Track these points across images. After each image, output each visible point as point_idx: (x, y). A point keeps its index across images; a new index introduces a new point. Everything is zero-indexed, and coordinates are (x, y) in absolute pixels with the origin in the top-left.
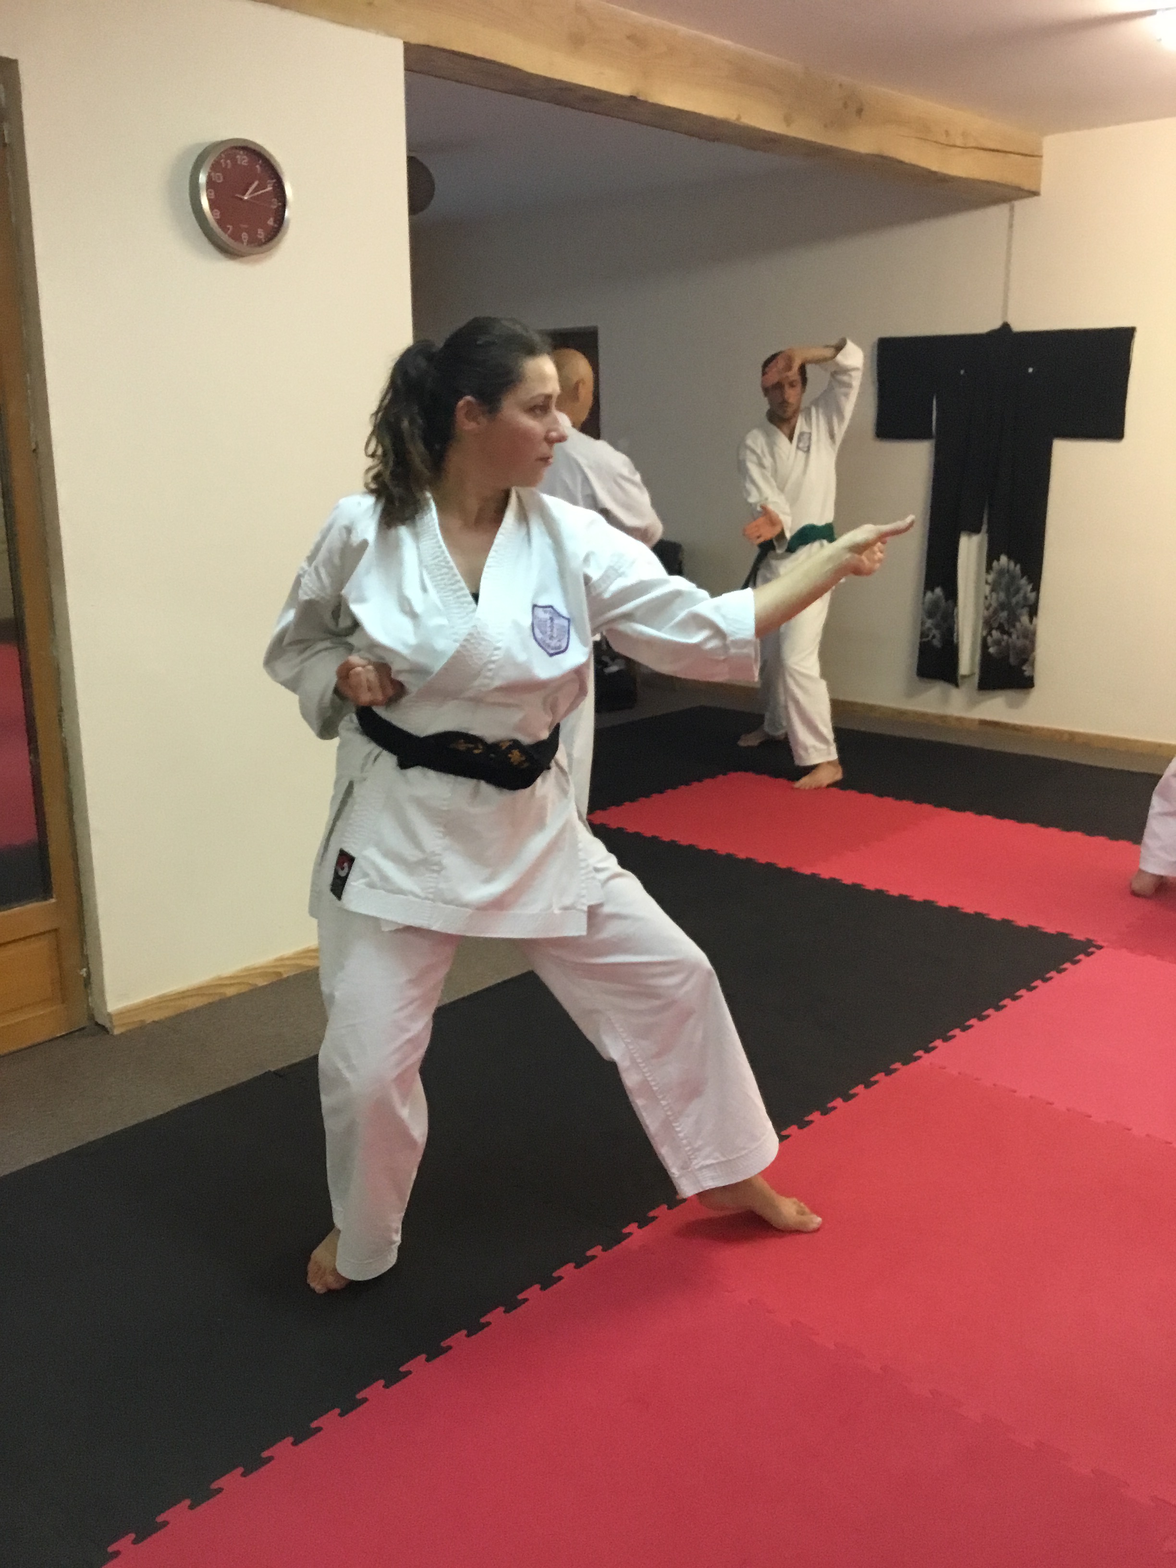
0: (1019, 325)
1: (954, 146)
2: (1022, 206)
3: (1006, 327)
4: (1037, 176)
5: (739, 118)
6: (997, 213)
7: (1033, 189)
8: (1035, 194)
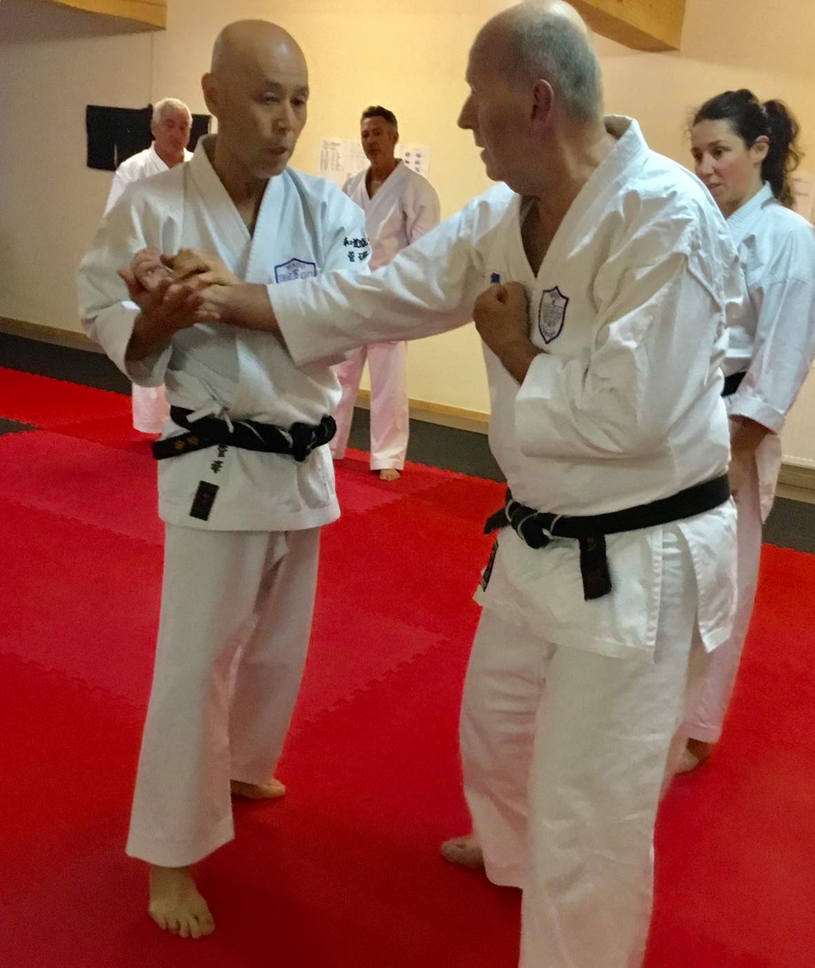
4: (163, 18)
6: (144, 38)
7: (160, 25)
8: (163, 28)
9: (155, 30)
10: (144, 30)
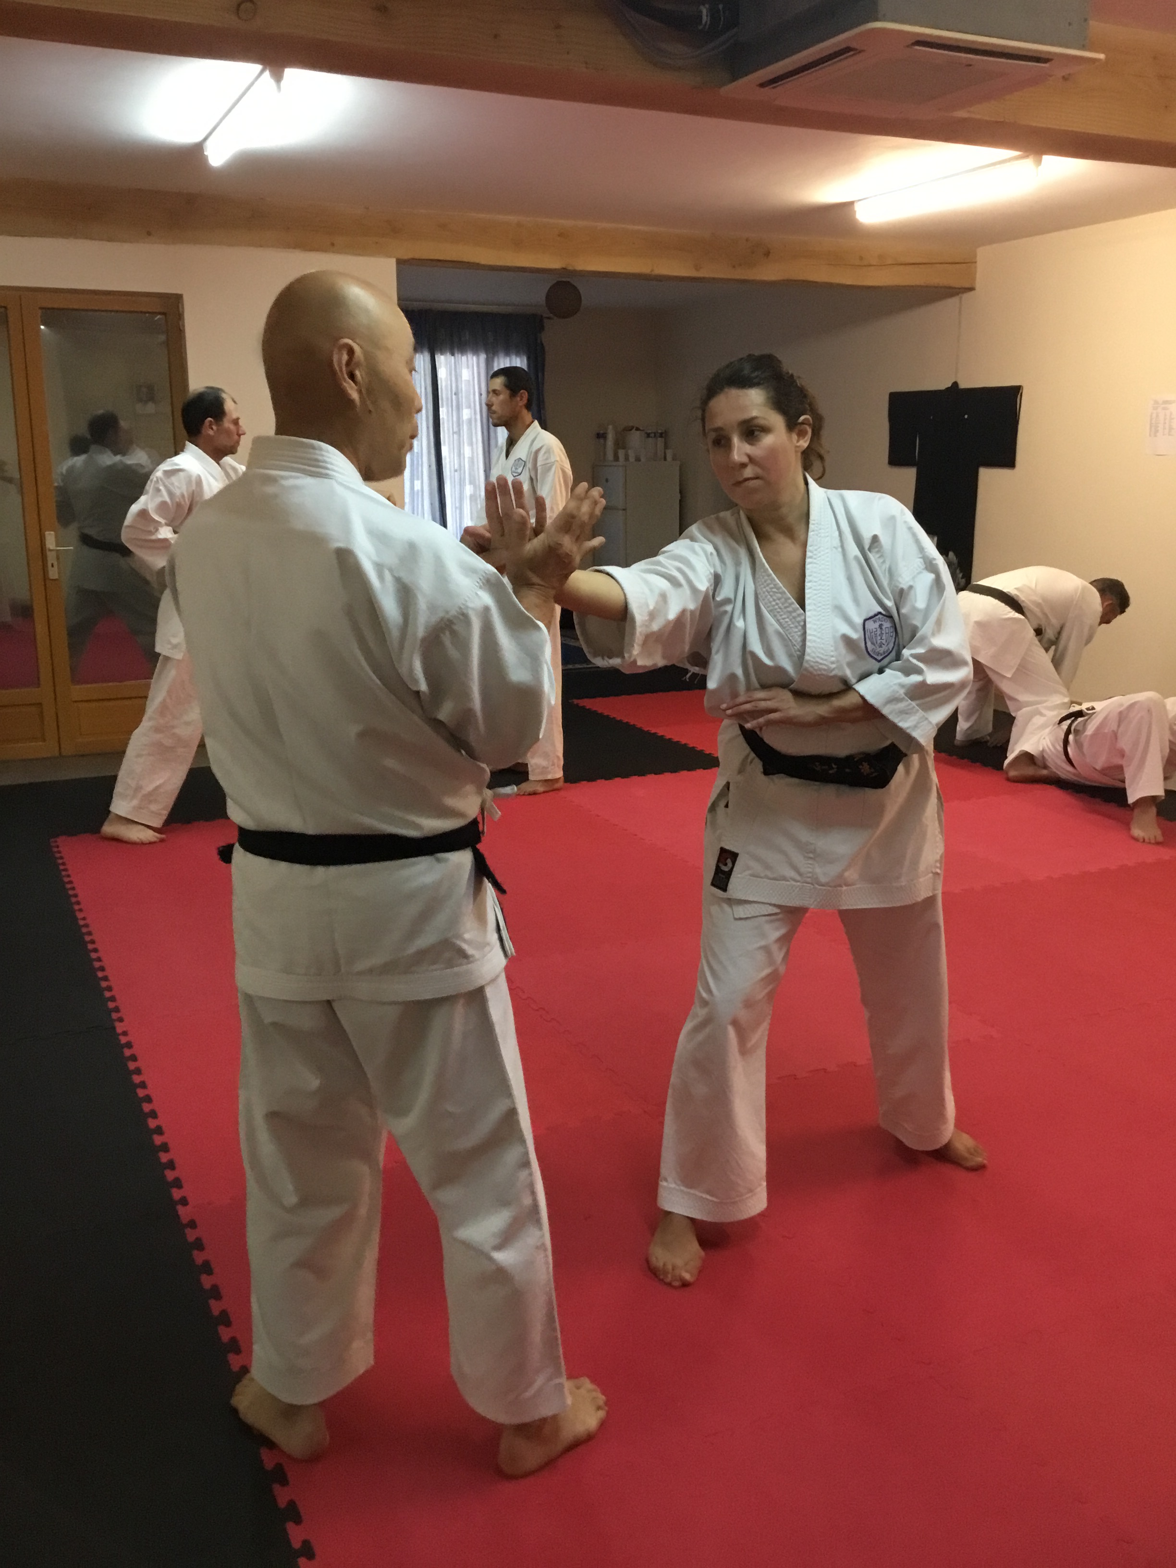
0: (963, 385)
1: (870, 265)
2: (966, 296)
3: (955, 384)
4: (972, 276)
5: (652, 270)
7: (967, 285)
8: (971, 289)
9: (963, 293)
10: (952, 295)
